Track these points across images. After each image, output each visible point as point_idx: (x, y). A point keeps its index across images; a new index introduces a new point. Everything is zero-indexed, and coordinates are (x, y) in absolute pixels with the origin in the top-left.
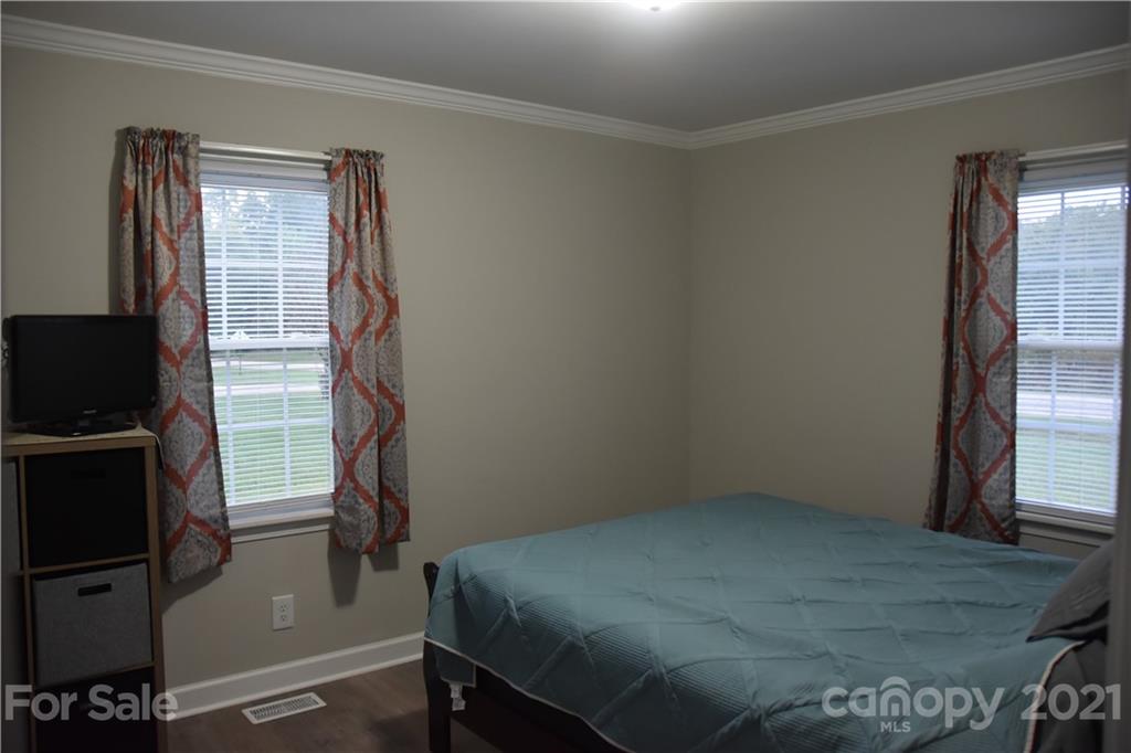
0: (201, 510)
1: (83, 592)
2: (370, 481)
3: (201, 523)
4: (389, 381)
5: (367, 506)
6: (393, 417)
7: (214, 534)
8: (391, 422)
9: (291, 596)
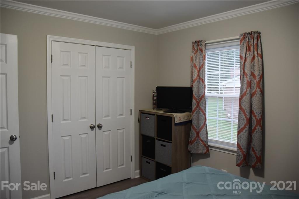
0: (203, 138)
1: (162, 145)
2: (242, 143)
3: (202, 141)
4: (255, 111)
5: (240, 151)
6: (256, 123)
7: (205, 145)
8: (255, 125)
9: (227, 171)
